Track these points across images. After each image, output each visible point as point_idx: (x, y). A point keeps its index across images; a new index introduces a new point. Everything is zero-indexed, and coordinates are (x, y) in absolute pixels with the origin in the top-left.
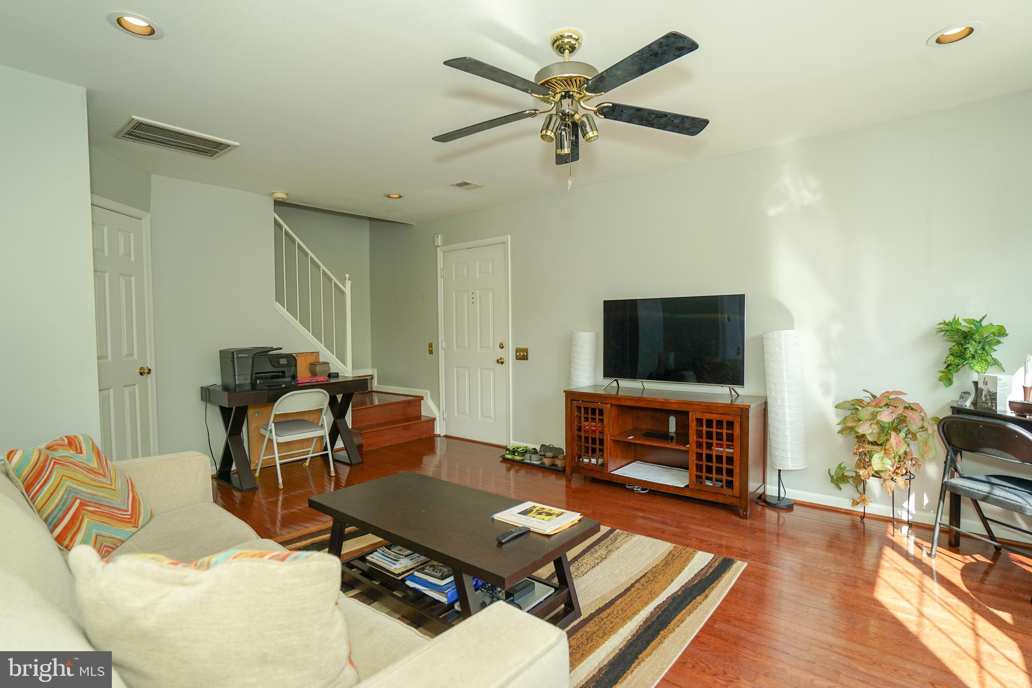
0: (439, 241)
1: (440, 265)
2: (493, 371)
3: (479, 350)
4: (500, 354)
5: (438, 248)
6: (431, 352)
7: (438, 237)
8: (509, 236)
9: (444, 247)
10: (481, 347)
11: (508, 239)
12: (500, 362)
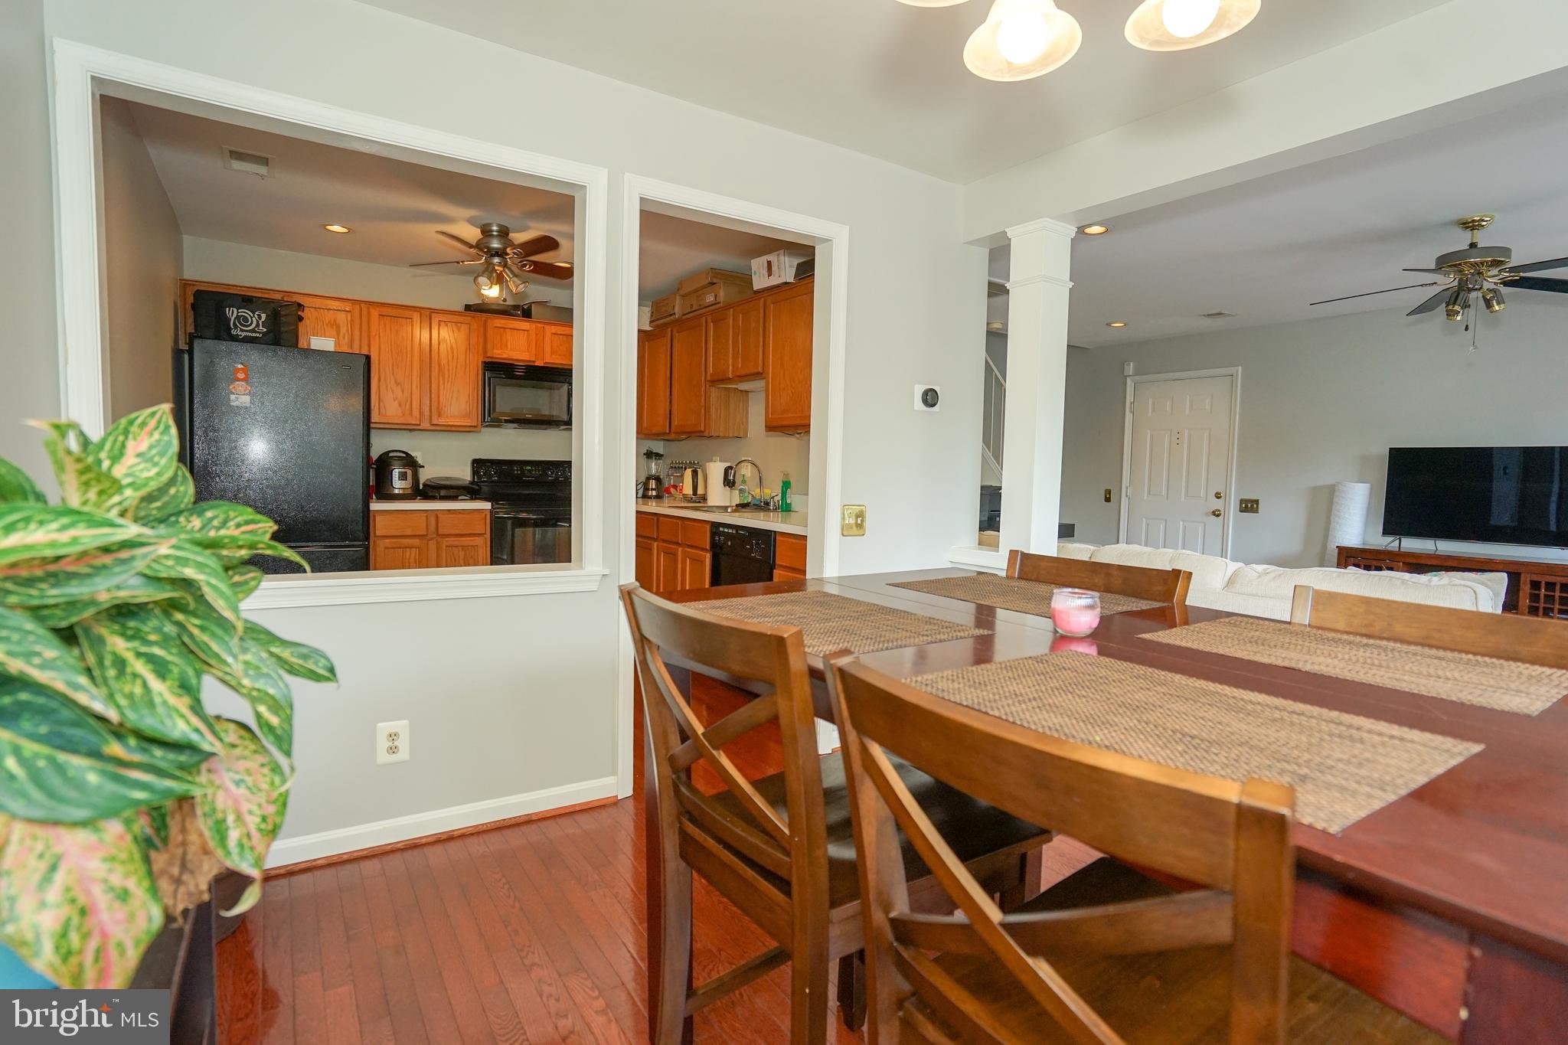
0: (1130, 369)
1: (1129, 398)
2: (1203, 525)
3: (1183, 499)
4: (1217, 504)
5: (1128, 378)
6: (1108, 500)
7: (1130, 364)
8: (1240, 368)
9: (1137, 378)
10: (1187, 495)
11: (1237, 372)
12: (1216, 514)
